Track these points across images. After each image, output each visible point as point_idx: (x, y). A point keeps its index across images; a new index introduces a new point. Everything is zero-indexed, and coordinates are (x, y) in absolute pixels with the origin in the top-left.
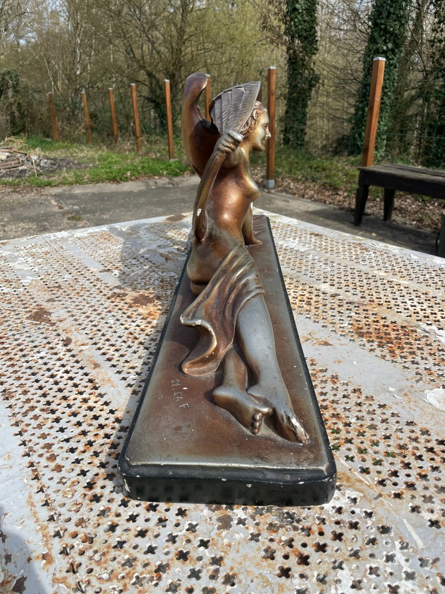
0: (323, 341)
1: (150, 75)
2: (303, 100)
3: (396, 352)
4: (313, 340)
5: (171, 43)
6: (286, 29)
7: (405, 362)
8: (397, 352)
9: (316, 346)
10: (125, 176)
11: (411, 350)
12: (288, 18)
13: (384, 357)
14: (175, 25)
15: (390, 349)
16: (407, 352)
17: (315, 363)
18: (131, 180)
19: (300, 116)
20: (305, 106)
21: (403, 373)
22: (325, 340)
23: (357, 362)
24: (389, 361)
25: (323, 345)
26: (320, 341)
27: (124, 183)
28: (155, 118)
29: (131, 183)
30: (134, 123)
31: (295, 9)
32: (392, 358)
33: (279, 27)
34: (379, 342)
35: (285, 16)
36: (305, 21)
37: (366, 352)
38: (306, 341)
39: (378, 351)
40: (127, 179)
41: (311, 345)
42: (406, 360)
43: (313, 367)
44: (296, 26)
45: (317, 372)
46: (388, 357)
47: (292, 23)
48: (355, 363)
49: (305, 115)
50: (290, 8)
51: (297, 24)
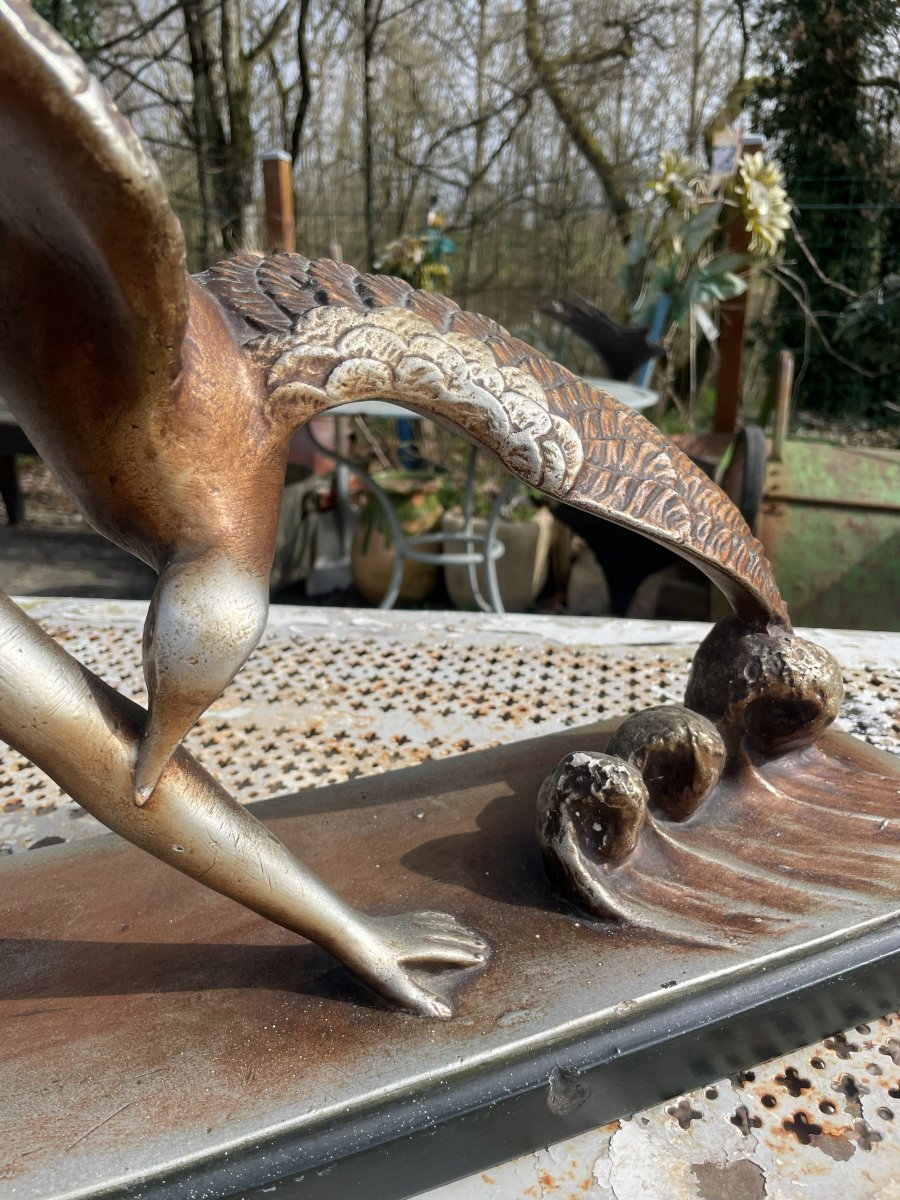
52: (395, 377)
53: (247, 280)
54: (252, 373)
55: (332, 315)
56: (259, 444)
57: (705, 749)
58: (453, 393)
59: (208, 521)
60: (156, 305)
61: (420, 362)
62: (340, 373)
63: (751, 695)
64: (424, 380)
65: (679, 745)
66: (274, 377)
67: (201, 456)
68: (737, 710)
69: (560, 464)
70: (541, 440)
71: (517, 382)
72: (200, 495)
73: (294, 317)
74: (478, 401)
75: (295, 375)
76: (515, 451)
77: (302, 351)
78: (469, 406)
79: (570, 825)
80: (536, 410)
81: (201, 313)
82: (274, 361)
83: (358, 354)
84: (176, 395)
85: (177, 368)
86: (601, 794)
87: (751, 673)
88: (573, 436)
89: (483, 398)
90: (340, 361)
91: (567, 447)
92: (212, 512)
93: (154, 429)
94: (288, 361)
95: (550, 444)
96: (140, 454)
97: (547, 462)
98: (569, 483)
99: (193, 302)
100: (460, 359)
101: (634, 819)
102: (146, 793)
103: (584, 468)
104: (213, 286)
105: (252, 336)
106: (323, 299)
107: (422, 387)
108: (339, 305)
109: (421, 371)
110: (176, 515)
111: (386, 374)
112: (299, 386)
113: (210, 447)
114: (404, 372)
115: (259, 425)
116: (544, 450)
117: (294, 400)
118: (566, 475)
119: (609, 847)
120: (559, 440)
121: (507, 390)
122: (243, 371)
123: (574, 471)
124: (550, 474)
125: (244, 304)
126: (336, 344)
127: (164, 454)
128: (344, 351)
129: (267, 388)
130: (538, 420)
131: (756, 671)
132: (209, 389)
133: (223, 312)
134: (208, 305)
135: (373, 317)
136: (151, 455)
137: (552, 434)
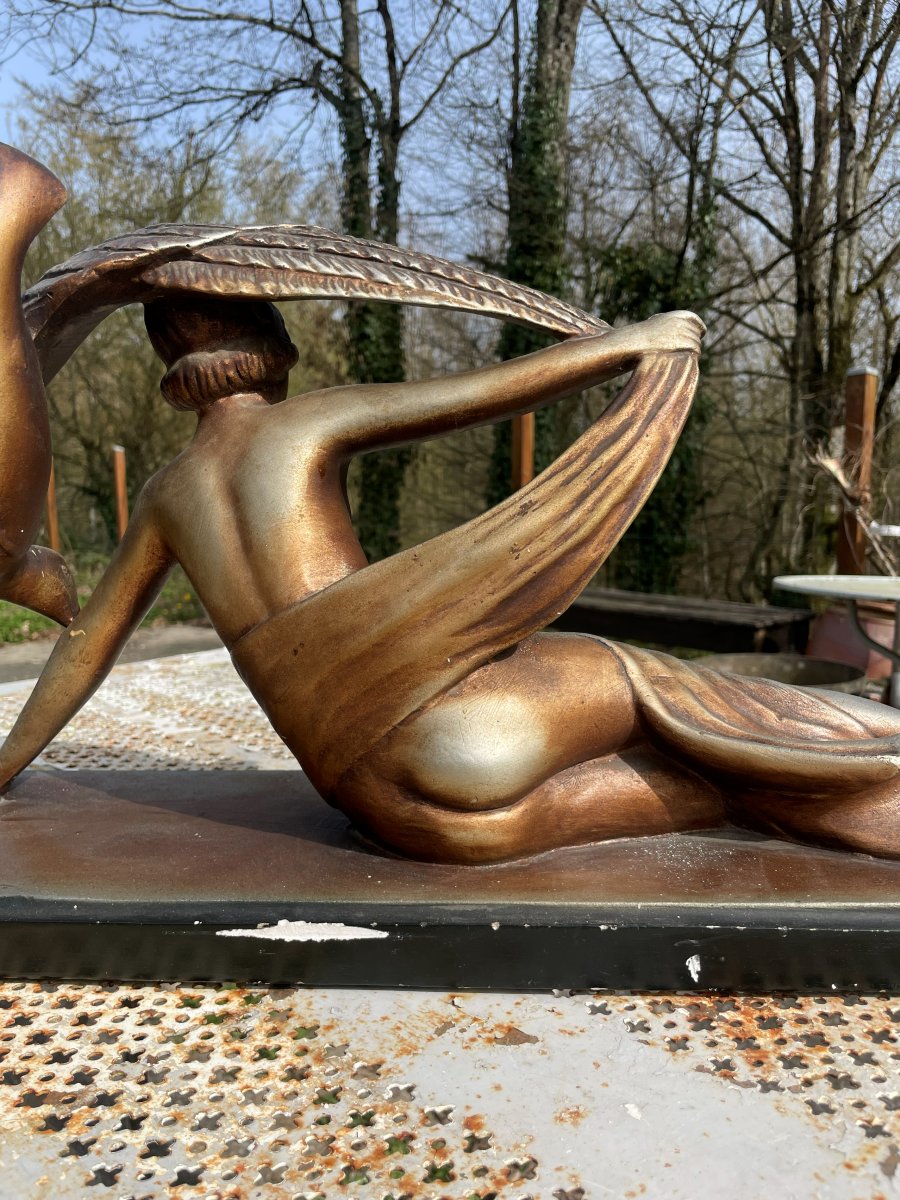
0: (499, 1026)
1: (88, 445)
2: (390, 486)
3: (760, 1041)
4: (465, 1022)
5: (132, 392)
6: (351, 368)
7: (808, 1083)
8: (765, 1040)
9: (481, 1051)
10: (16, 631)
11: (805, 1029)
12: (353, 350)
13: (725, 1068)
14: (142, 362)
15: (736, 1030)
16: (795, 1038)
17: (481, 1134)
18: (31, 640)
19: (387, 515)
20: (394, 496)
21: (823, 1136)
22: (506, 1021)
23: (641, 1107)
24: (747, 1085)
25: (503, 1042)
26: (490, 1025)
27: (15, 648)
28: (99, 525)
29: (30, 646)
30: (48, 529)
31: (364, 337)
32: (758, 1071)
33: (338, 364)
34: (689, 1007)
35: (347, 347)
36: (383, 356)
37: (661, 1054)
38: (440, 1032)
39: (700, 1050)
40: (20, 639)
41: (456, 1050)
42: (809, 1075)
43: (480, 1158)
44: (368, 364)
45: (499, 1183)
46: (743, 1070)
47: (361, 358)
48: (633, 1111)
49: (395, 512)
50: (356, 334)
51: (370, 359)
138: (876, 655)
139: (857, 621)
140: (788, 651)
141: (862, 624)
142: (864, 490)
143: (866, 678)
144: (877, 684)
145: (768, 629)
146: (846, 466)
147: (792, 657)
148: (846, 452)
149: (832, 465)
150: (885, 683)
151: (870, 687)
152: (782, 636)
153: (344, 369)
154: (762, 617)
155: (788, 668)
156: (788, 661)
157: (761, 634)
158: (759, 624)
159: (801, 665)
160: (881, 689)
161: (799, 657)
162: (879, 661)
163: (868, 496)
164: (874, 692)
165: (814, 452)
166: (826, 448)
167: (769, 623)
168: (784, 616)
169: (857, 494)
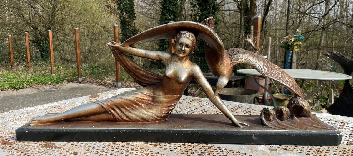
1: (34, 28)
5: (48, 12)
6: (119, 7)
10: (22, 85)
12: (119, 2)
27: (22, 90)
29: (27, 89)
30: (27, 54)
33: (115, 6)
35: (117, 1)
36: (128, 4)
40: (24, 87)
47: (121, 4)
51: (124, 5)
52: (245, 61)
53: (231, 51)
54: (230, 60)
55: (239, 55)
56: (230, 67)
57: (284, 110)
58: (252, 63)
59: (224, 73)
60: (221, 53)
61: (248, 59)
62: (239, 60)
63: (293, 105)
64: (248, 61)
65: (280, 109)
66: (232, 60)
67: (224, 67)
68: (291, 107)
69: (264, 71)
70: (261, 68)
71: (260, 62)
72: (223, 71)
73: (235, 55)
74: (254, 64)
75: (234, 60)
76: (258, 69)
77: (235, 58)
78: (253, 64)
79: (263, 115)
80: (261, 65)
81: (226, 54)
82: (232, 59)
83: (241, 58)
84: (222, 61)
85: (223, 59)
86: (267, 111)
87: (293, 102)
88: (266, 68)
89: (255, 64)
90: (239, 59)
91: (265, 70)
92: (224, 72)
93: (220, 64)
94: (234, 59)
95: (263, 69)
96: (218, 66)
97: (262, 71)
98: (264, 73)
99: (225, 53)
100: (253, 59)
101: (271, 115)
102: (215, 97)
103: (267, 72)
104: (228, 52)
105: (230, 56)
106: (239, 53)
107: (248, 62)
108: (240, 53)
109: (248, 60)
110: (221, 72)
111: (244, 61)
112: (235, 61)
113: (225, 66)
114: (246, 60)
115: (230, 65)
116: (262, 69)
117: (234, 63)
118: (264, 72)
119: (268, 119)
120: (264, 69)
121: (258, 63)
122: (229, 60)
123: (265, 72)
124: (262, 72)
125: (230, 53)
126: (239, 57)
127: (220, 67)
128: (240, 58)
129: (231, 61)
130: (261, 66)
131: (294, 102)
132: (225, 61)
133: (228, 54)
134: (227, 53)
135: (244, 55)
136: (219, 66)
137: (263, 68)
138: (260, 88)
139: (255, 79)
140: (240, 87)
141: (256, 80)
142: (258, 47)
143: (258, 93)
144: (261, 94)
145: (235, 81)
146: (254, 41)
147: (241, 88)
148: (254, 37)
149: (250, 41)
150: (263, 94)
151: (259, 95)
152: (238, 83)
153: (117, 7)
154: (234, 78)
155: (240, 91)
156: (240, 89)
157: (233, 83)
158: (233, 80)
159: (243, 90)
160: (262, 96)
161: (243, 88)
162: (261, 89)
163: (259, 48)
164: (261, 96)
165: (246, 37)
166: (249, 36)
167: (235, 80)
168: (239, 78)
169: (256, 48)
